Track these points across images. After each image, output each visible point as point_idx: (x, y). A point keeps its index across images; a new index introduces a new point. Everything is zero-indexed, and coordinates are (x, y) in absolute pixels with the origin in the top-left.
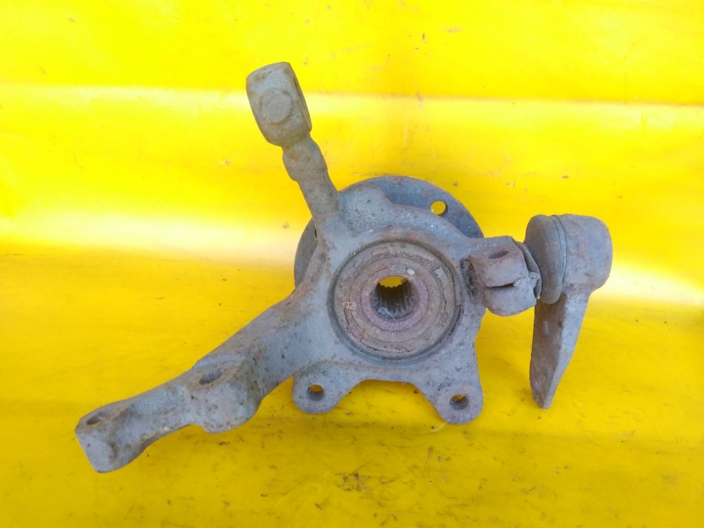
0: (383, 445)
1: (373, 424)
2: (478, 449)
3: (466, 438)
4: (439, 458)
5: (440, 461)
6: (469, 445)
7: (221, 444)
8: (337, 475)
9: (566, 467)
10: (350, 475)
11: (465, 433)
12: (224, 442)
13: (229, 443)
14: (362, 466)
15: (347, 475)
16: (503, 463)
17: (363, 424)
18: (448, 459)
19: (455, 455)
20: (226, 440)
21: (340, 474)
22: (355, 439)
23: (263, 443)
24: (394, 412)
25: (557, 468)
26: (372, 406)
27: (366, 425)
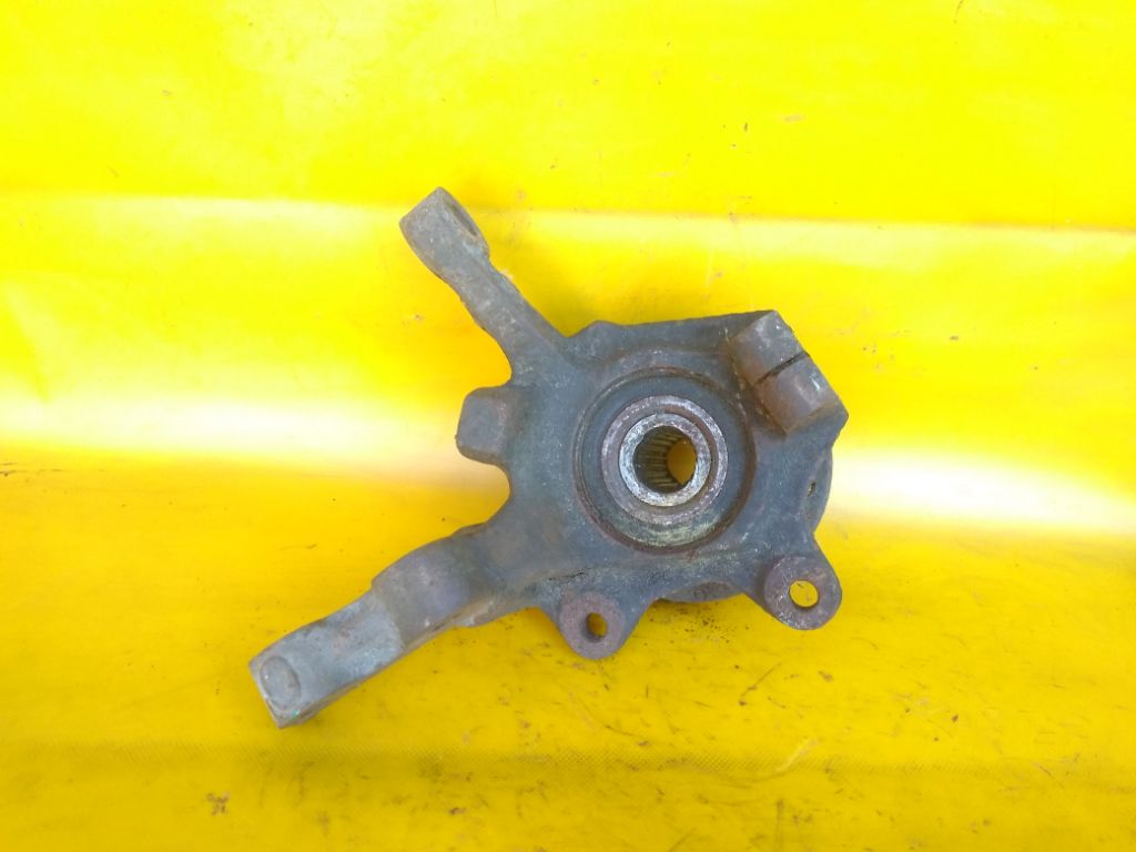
0: (707, 802)
1: (684, 760)
2: (851, 798)
3: (830, 780)
4: (795, 817)
5: (796, 822)
6: (838, 792)
7: (453, 812)
9: (986, 822)
11: (827, 771)
12: (456, 809)
13: (464, 809)
14: (679, 843)
16: (892, 819)
17: (668, 762)
18: (809, 819)
19: (818, 810)
20: (460, 804)
22: (661, 793)
23: (519, 807)
24: (713, 738)
25: (974, 824)
26: (678, 730)
27: (672, 763)
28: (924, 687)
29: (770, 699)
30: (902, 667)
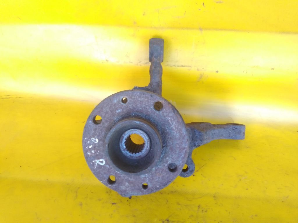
0: (179, 204)
1: (175, 191)
2: (219, 206)
3: (214, 200)
4: (202, 211)
5: (203, 212)
6: (215, 204)
7: (113, 204)
8: (160, 220)
9: (256, 216)
10: (165, 220)
11: (214, 197)
13: (116, 203)
14: (170, 216)
15: (164, 220)
16: (229, 213)
17: (171, 192)
18: (206, 211)
19: (209, 209)
20: (115, 202)
21: (161, 220)
22: (167, 201)
24: (184, 185)
25: (253, 216)
27: (172, 192)
28: (247, 173)
29: (202, 175)
30: (241, 166)
